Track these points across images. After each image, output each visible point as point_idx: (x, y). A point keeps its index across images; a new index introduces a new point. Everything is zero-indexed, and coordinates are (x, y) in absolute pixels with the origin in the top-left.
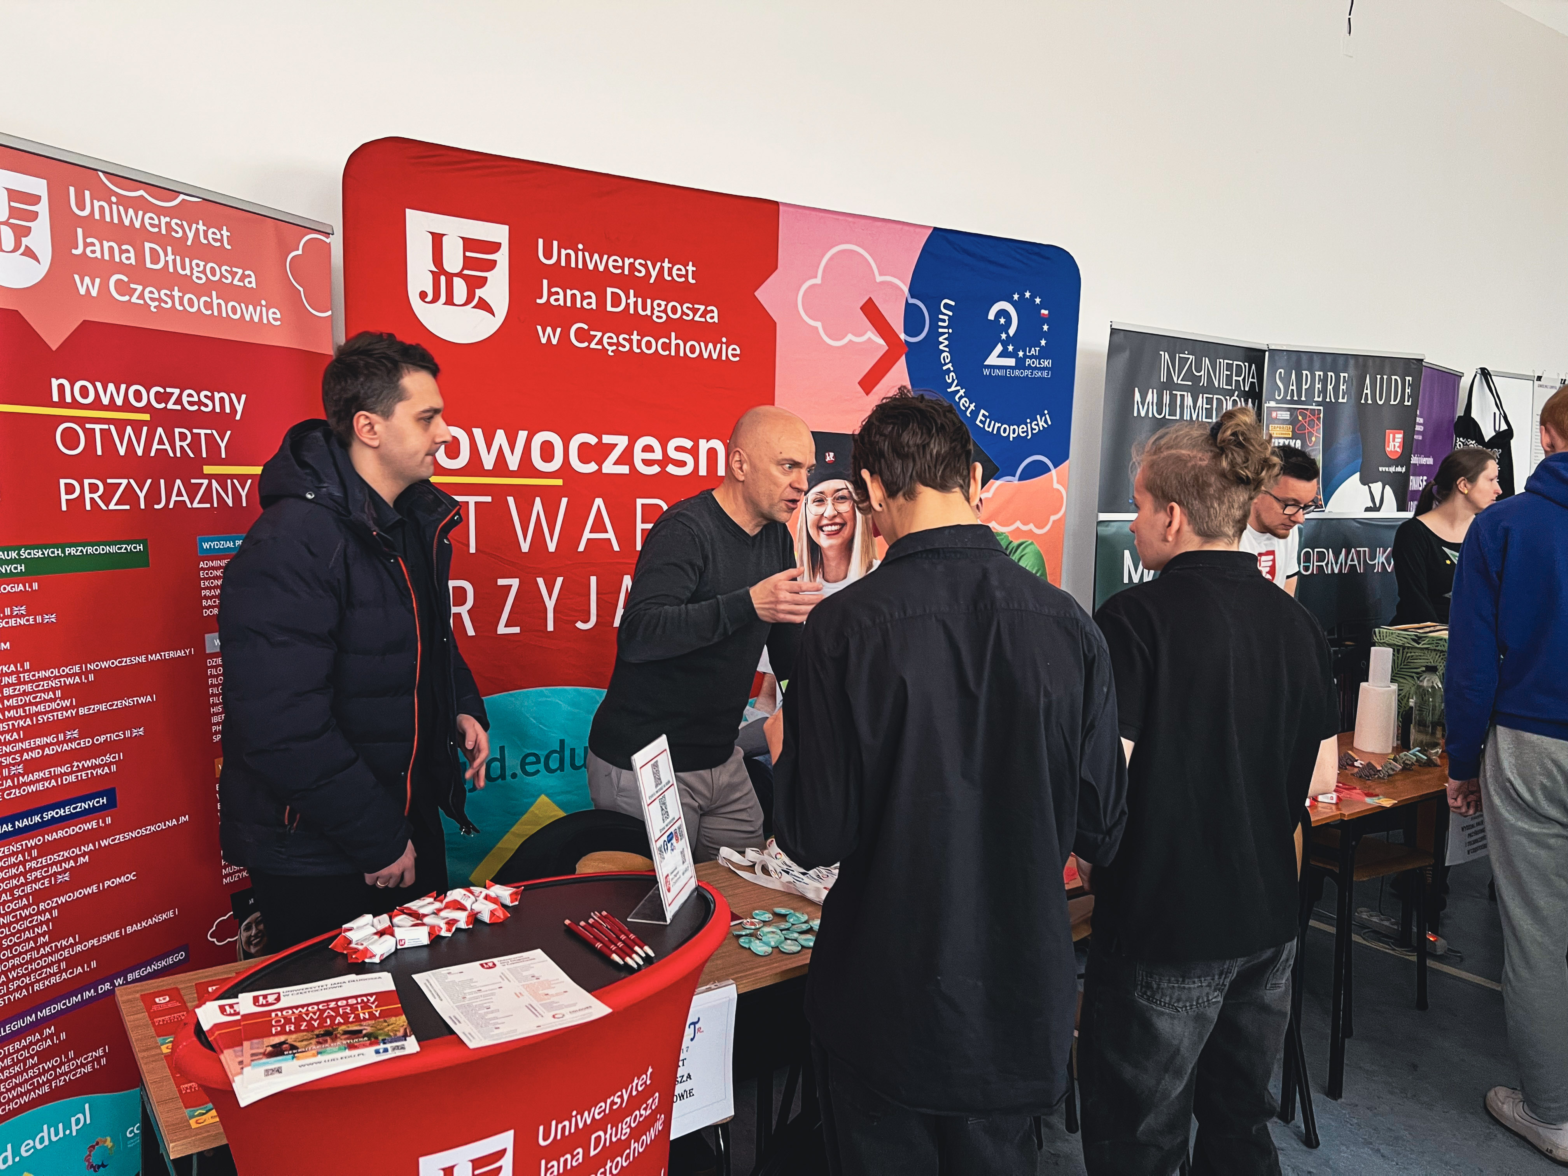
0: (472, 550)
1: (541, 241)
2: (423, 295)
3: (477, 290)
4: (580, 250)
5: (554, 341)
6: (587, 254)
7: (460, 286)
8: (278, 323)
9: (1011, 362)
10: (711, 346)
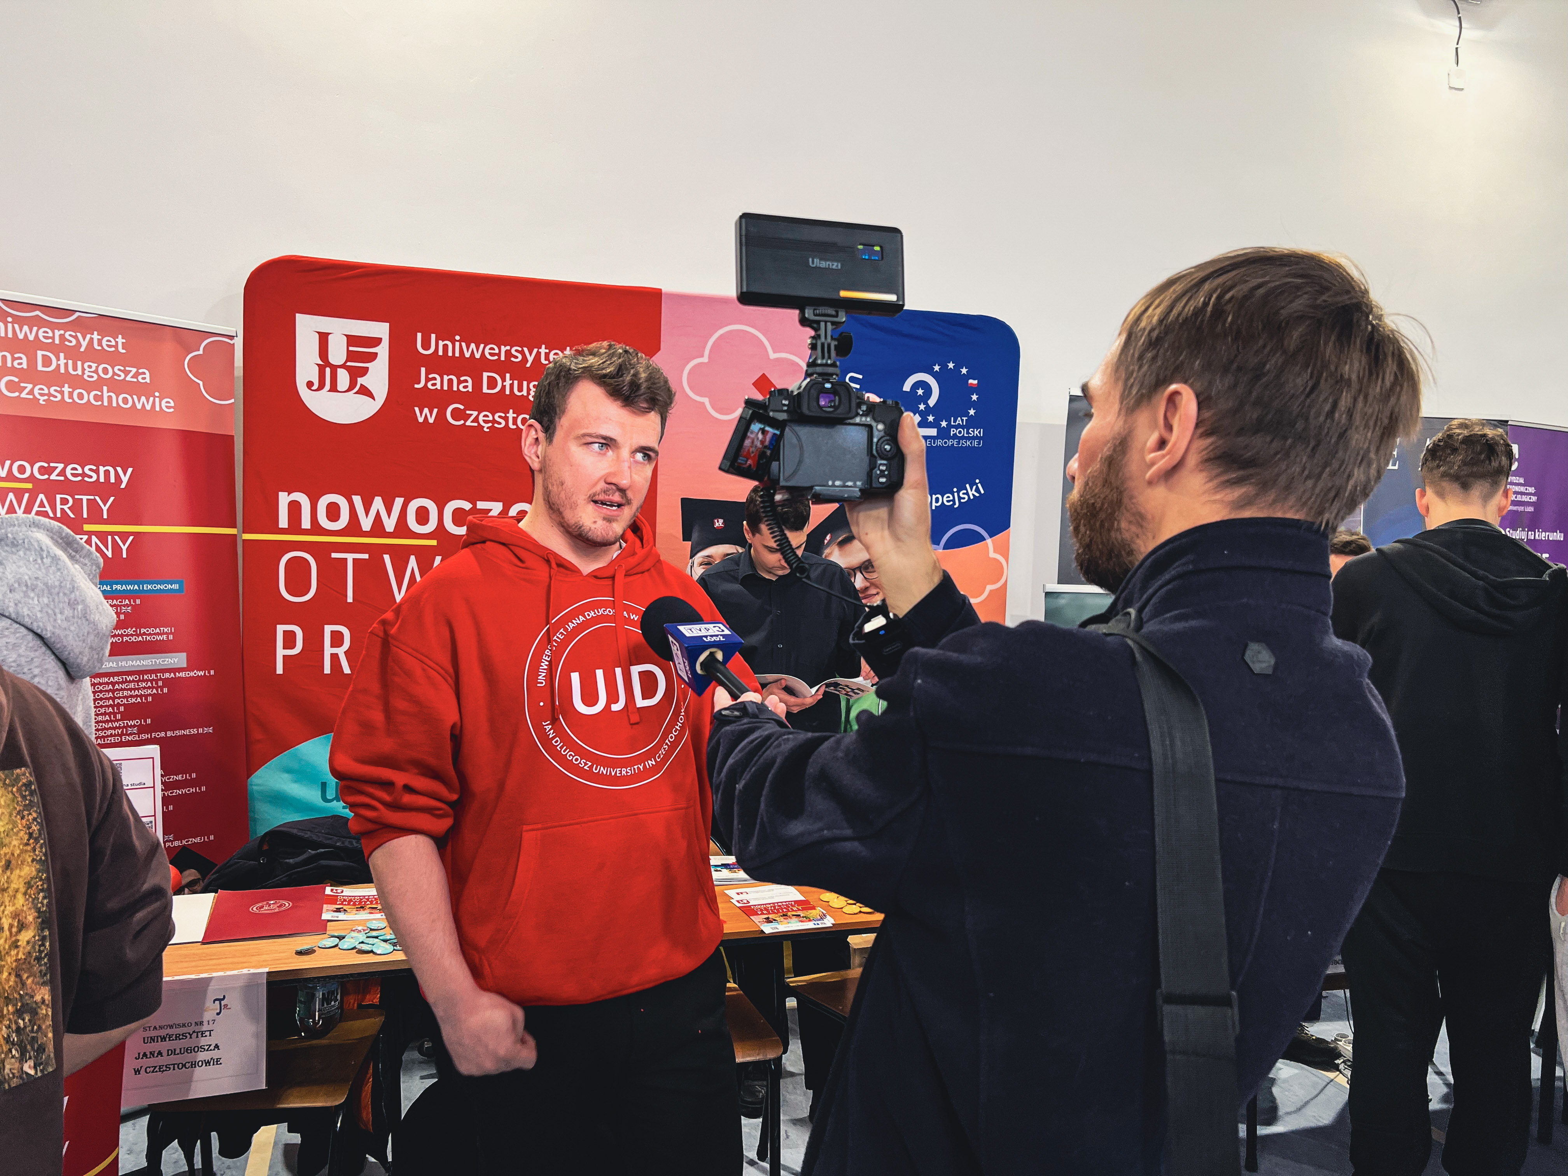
0: (350, 600)
1: (419, 335)
2: (310, 385)
3: (359, 379)
4: (458, 341)
5: (431, 420)
6: (464, 344)
7: (343, 376)
8: (172, 410)
9: (933, 432)
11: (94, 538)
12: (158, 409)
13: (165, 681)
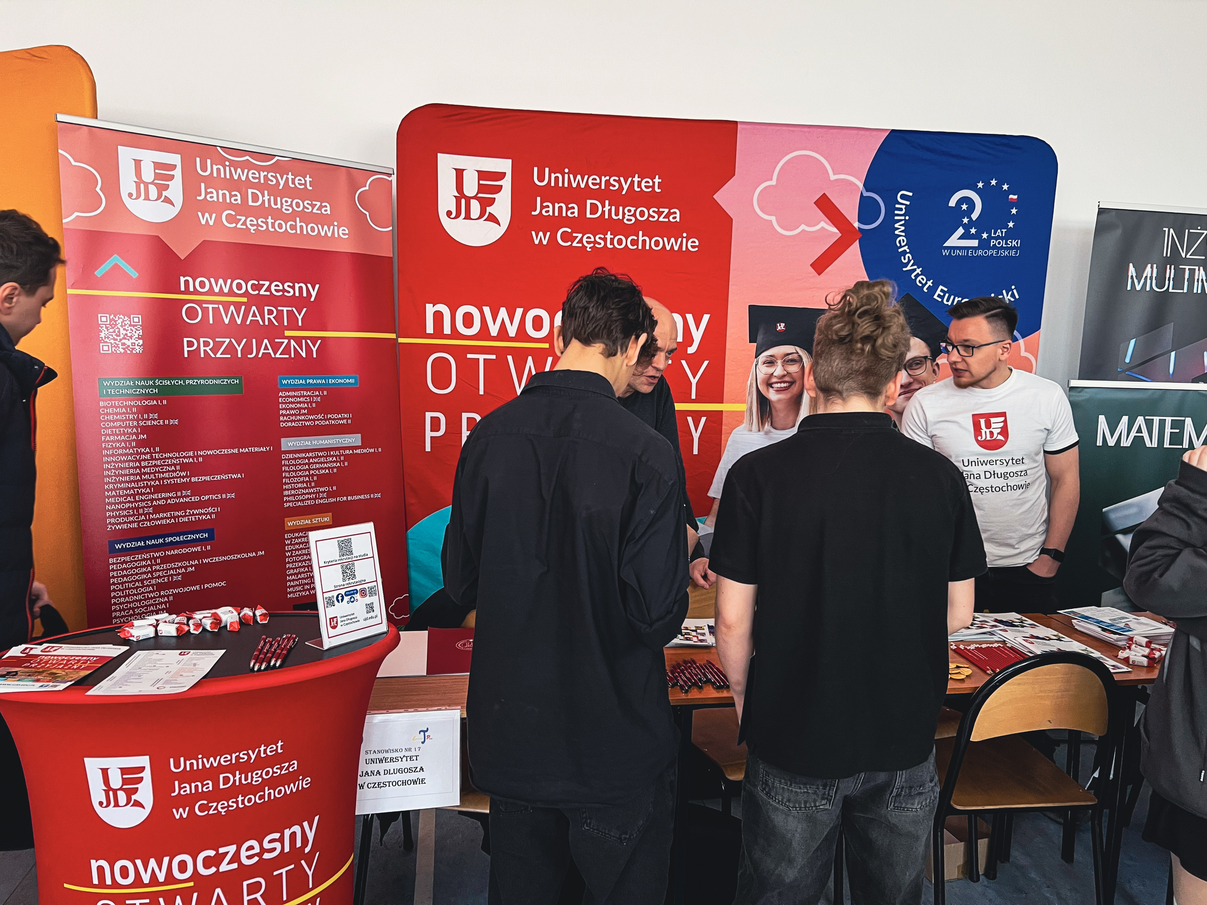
0: (481, 392)
1: (536, 169)
2: (449, 213)
3: (488, 208)
4: (566, 173)
5: (545, 242)
6: (571, 176)
7: (475, 206)
8: (347, 237)
9: (975, 243)
10: (673, 240)
11: (292, 342)
12: (336, 236)
13: (345, 456)
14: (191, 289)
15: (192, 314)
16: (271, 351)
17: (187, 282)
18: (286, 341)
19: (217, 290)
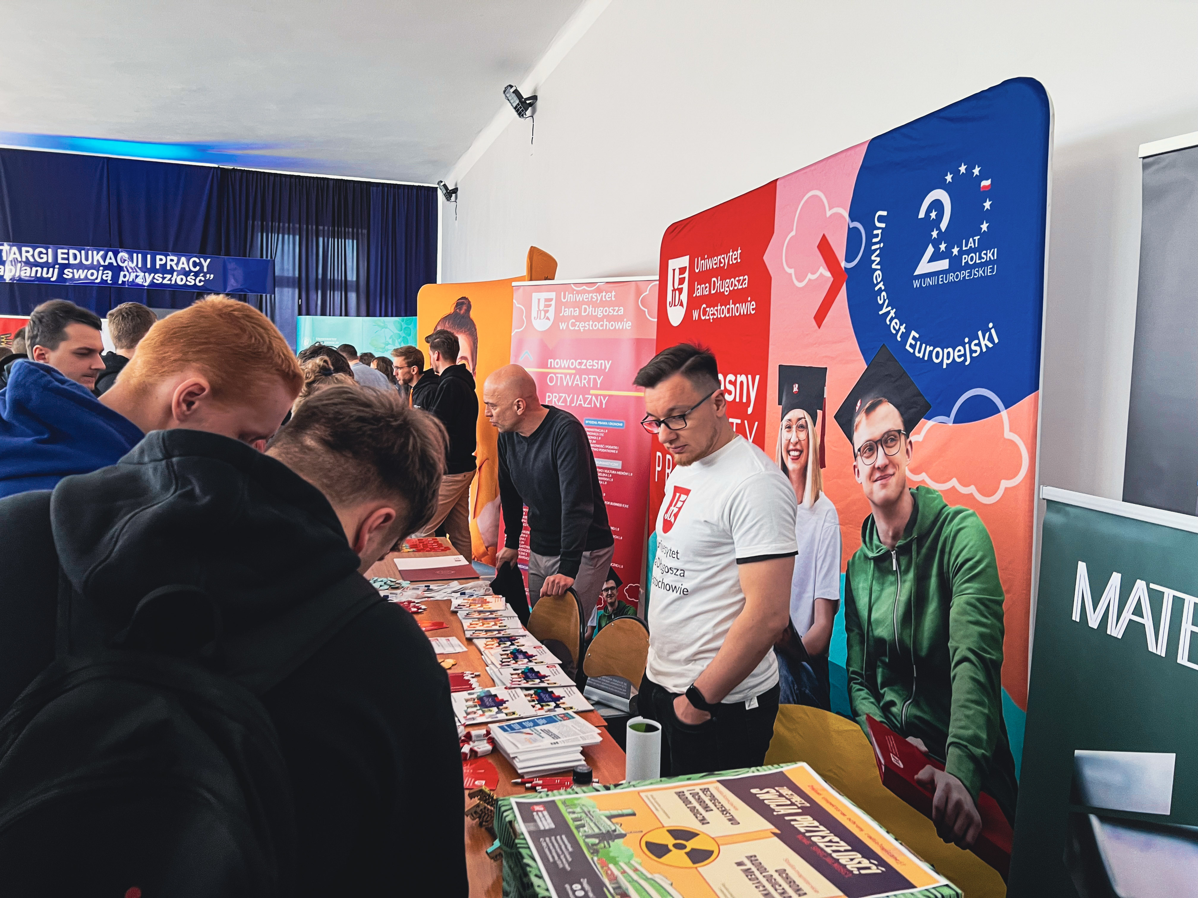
1: (696, 260)
2: (670, 303)
3: (681, 296)
4: (706, 259)
5: (697, 318)
6: (708, 260)
7: (677, 296)
8: (630, 328)
9: (944, 264)
11: (593, 397)
13: (612, 475)
14: (553, 366)
15: (551, 380)
16: (582, 402)
17: (551, 362)
18: (590, 397)
19: (563, 366)
